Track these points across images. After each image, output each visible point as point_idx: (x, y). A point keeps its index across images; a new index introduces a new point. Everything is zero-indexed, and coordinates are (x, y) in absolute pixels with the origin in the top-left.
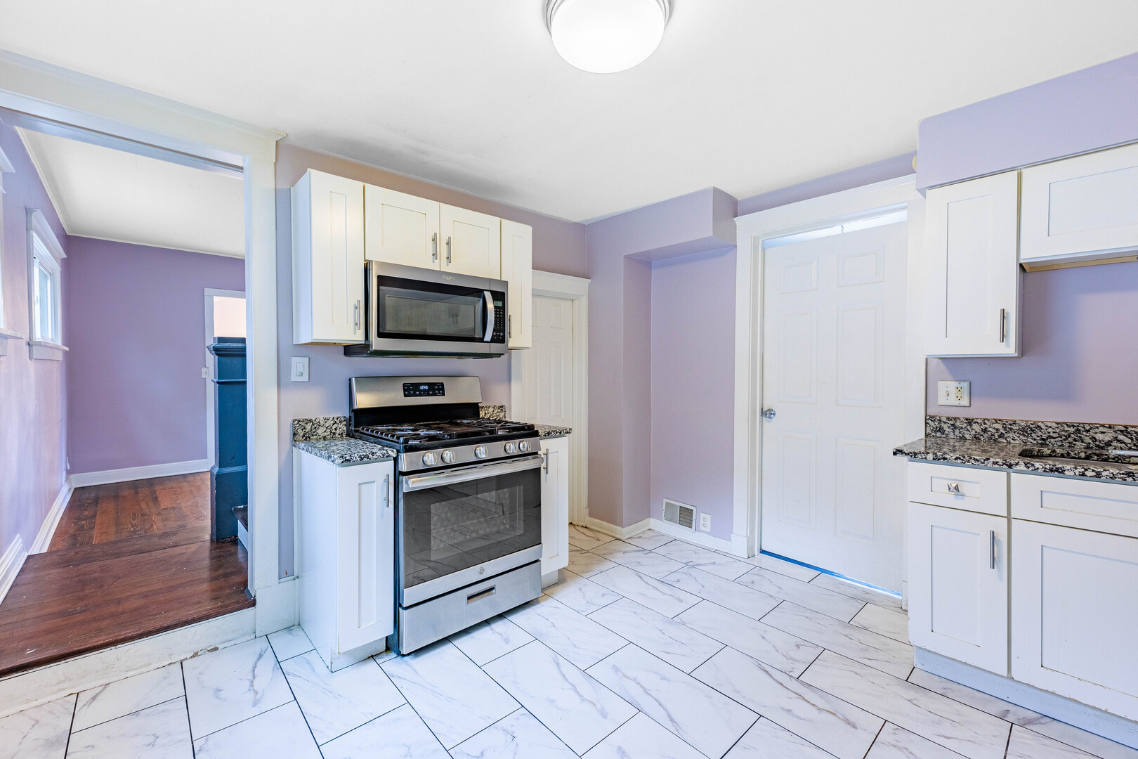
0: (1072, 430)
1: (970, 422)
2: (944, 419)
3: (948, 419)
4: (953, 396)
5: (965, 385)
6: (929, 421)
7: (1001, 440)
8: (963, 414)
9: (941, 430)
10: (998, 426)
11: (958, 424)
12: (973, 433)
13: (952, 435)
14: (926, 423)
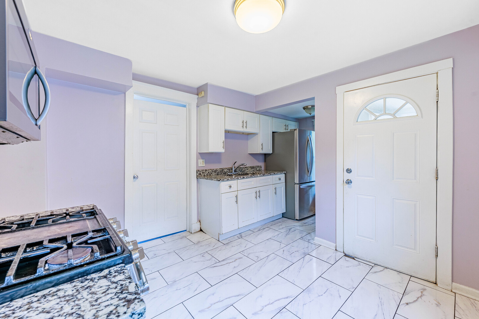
0: (222, 170)
1: (206, 170)
2: (201, 171)
3: (202, 170)
4: (202, 163)
5: (204, 160)
6: (198, 172)
7: (212, 174)
8: (204, 169)
9: (200, 174)
10: (211, 171)
11: (204, 172)
12: (207, 174)
13: (202, 175)
14: (197, 172)
